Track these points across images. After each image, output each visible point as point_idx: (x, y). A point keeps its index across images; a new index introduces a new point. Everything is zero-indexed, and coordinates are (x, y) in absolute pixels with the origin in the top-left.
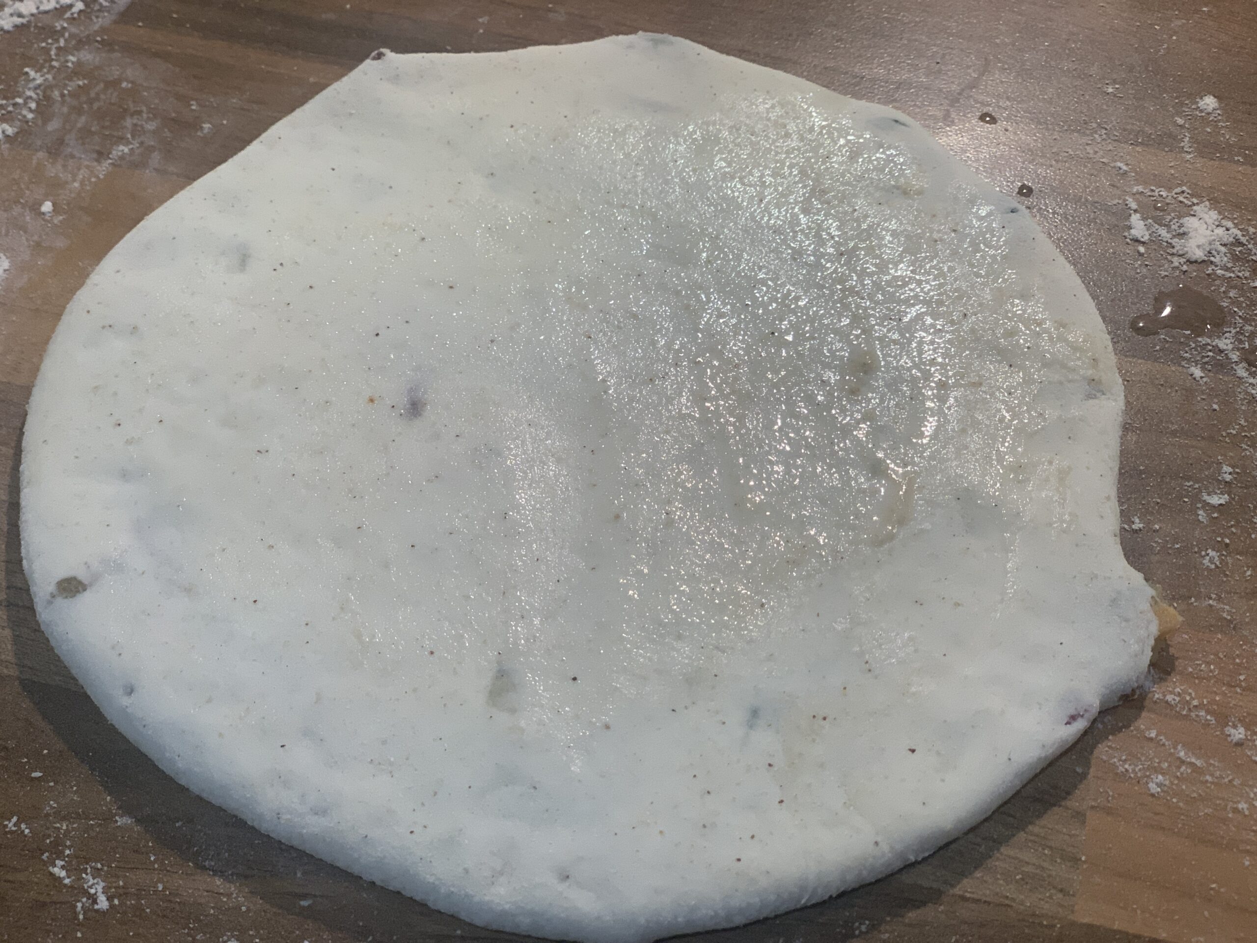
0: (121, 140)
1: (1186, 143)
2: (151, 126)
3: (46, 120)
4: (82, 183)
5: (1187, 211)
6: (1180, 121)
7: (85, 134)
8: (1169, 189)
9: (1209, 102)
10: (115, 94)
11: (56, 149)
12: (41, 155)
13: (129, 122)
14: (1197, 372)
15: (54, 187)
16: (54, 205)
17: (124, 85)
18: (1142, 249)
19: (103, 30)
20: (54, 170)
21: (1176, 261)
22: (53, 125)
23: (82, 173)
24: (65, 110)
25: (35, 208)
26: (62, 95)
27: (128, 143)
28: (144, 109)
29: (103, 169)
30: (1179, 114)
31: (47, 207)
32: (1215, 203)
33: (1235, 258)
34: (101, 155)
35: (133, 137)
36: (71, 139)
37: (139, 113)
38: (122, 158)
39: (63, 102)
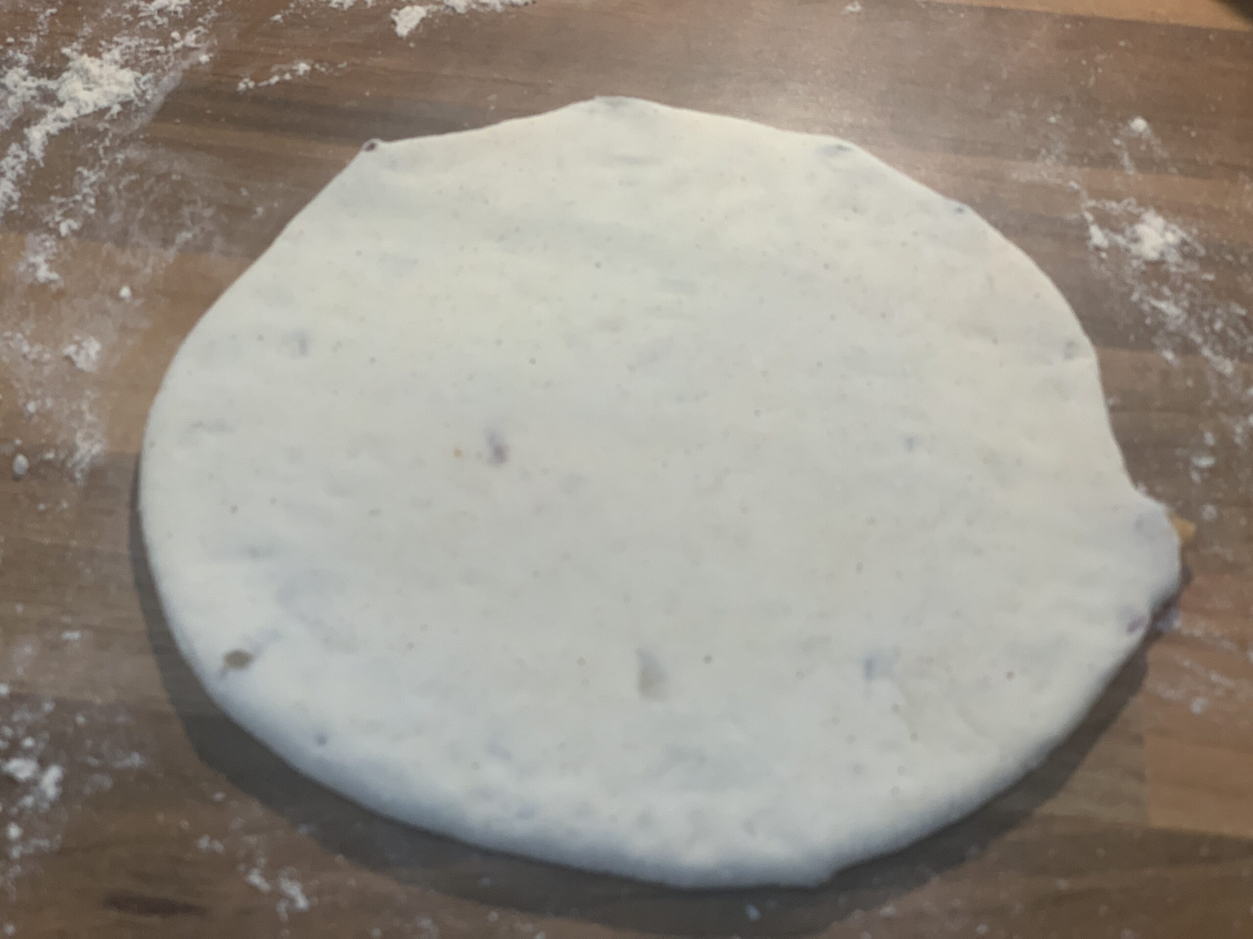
0: (181, 227)
1: (1126, 160)
2: (208, 213)
3: (107, 213)
4: (154, 269)
5: (1135, 219)
6: (1117, 142)
7: (146, 225)
8: (1119, 201)
9: (1139, 124)
10: (168, 187)
11: (122, 239)
12: (109, 246)
13: (186, 211)
14: (1169, 355)
15: (128, 274)
16: (132, 290)
17: (174, 177)
18: (1104, 255)
19: (143, 129)
20: (124, 258)
21: (1135, 263)
22: (115, 218)
23: (151, 261)
24: (123, 203)
25: (114, 294)
26: (118, 191)
27: (188, 229)
28: (199, 199)
29: (171, 254)
30: (1116, 136)
31: (125, 292)
32: (1159, 210)
33: (1185, 256)
34: (166, 242)
35: (193, 223)
36: (134, 229)
37: (194, 202)
38: (187, 243)
39: (120, 197)
